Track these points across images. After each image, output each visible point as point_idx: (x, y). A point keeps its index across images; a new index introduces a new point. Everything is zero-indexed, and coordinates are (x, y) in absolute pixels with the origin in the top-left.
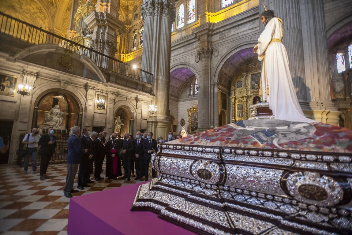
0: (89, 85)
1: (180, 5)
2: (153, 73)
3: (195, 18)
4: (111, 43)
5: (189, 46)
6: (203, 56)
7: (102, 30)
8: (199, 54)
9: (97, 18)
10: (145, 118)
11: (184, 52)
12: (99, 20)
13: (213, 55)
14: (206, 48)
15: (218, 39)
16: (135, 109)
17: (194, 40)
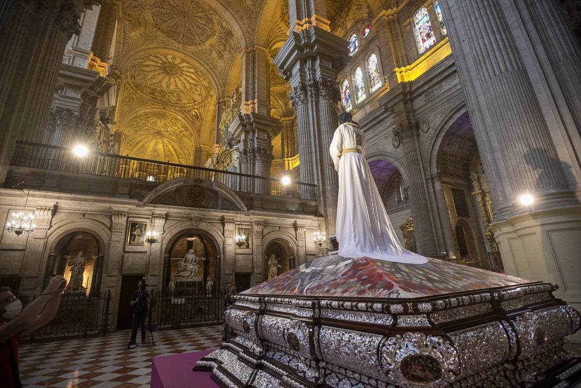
0: (226, 217)
1: (356, 69)
2: (316, 183)
3: (380, 83)
4: (262, 149)
5: (379, 125)
6: (404, 135)
7: (250, 136)
8: (397, 134)
9: (242, 122)
11: (374, 136)
12: (246, 124)
13: (420, 131)
14: (405, 123)
15: (424, 103)
16: (294, 241)
17: (385, 115)
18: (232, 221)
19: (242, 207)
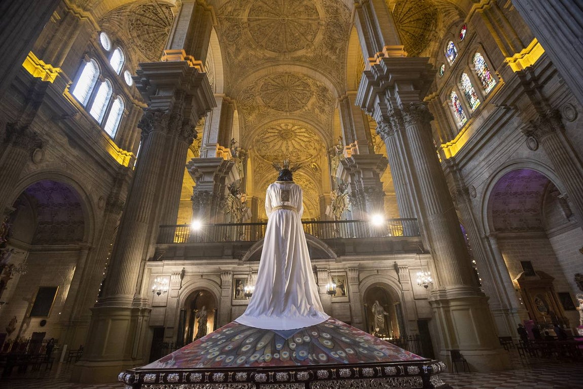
0: (318, 267)
1: (461, 76)
2: (416, 217)
3: (494, 81)
4: (370, 188)
5: (504, 129)
6: (539, 132)
7: (356, 178)
8: (529, 134)
9: (346, 167)
10: (423, 297)
11: (501, 144)
12: (349, 167)
13: (564, 121)
14: (537, 117)
15: (559, 85)
16: (397, 285)
17: (508, 116)
18: (324, 270)
19: (332, 254)
